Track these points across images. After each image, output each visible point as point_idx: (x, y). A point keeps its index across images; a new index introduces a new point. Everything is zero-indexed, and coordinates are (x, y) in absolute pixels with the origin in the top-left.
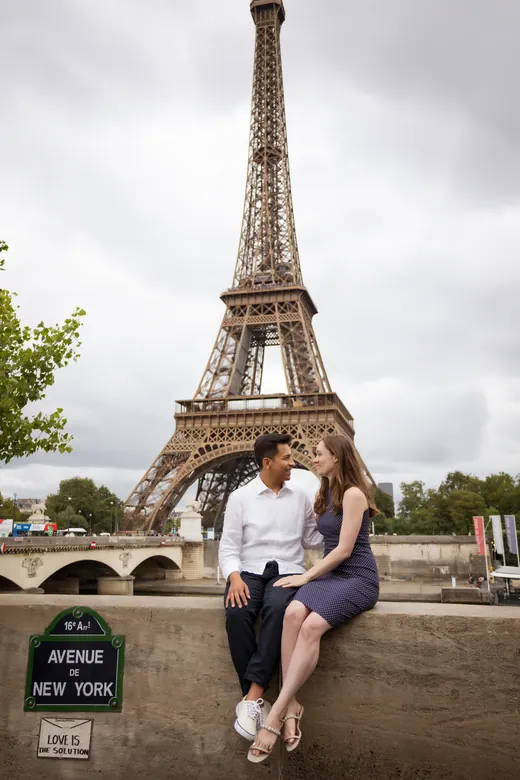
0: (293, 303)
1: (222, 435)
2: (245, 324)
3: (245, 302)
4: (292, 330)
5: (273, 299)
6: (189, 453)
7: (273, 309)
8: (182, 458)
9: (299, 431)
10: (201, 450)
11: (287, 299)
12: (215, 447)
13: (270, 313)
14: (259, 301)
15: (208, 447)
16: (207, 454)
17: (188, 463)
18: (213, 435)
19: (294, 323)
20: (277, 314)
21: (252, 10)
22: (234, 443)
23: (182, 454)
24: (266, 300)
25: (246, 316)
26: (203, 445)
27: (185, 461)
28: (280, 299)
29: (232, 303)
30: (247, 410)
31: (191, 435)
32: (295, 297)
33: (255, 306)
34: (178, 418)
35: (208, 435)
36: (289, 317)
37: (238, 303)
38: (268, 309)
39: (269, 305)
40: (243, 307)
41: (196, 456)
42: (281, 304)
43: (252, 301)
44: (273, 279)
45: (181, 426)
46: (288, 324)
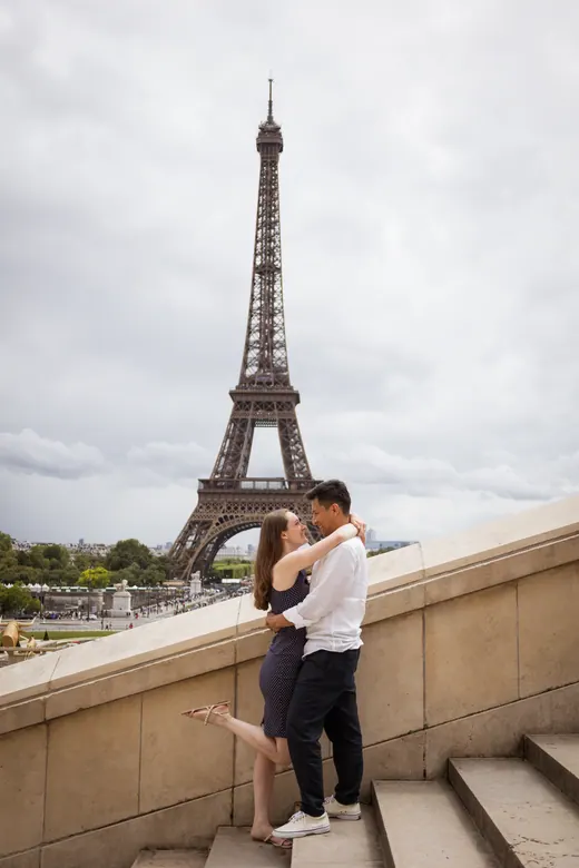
0: (289, 403)
1: (236, 508)
2: (250, 418)
3: (250, 398)
4: (288, 425)
5: (272, 399)
6: (211, 522)
7: (273, 406)
8: (206, 525)
9: (296, 508)
10: (221, 520)
11: (284, 399)
12: (232, 517)
13: (270, 410)
14: (261, 399)
15: (225, 517)
16: (226, 523)
17: (211, 530)
18: (229, 508)
19: (290, 420)
20: (276, 411)
21: (258, 144)
22: (246, 515)
23: (205, 523)
24: (267, 399)
25: (251, 411)
26: (222, 516)
27: (208, 528)
28: (279, 399)
29: (238, 398)
30: (254, 489)
31: (212, 508)
32: (290, 399)
33: (258, 403)
34: (199, 492)
35: (225, 507)
36: (285, 414)
37: (244, 399)
38: (268, 406)
39: (270, 403)
40: (248, 403)
41: (217, 524)
42: (279, 403)
43: (256, 399)
44: (272, 379)
45: (202, 499)
46: (284, 420)
